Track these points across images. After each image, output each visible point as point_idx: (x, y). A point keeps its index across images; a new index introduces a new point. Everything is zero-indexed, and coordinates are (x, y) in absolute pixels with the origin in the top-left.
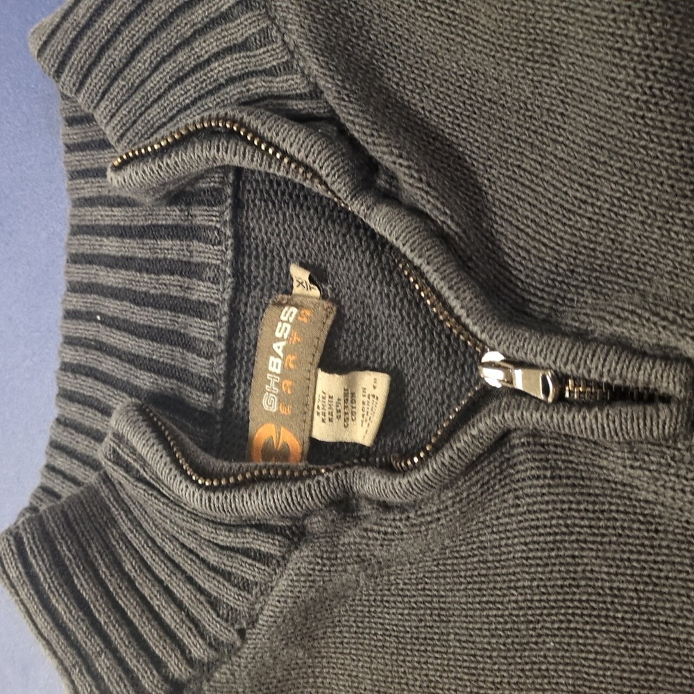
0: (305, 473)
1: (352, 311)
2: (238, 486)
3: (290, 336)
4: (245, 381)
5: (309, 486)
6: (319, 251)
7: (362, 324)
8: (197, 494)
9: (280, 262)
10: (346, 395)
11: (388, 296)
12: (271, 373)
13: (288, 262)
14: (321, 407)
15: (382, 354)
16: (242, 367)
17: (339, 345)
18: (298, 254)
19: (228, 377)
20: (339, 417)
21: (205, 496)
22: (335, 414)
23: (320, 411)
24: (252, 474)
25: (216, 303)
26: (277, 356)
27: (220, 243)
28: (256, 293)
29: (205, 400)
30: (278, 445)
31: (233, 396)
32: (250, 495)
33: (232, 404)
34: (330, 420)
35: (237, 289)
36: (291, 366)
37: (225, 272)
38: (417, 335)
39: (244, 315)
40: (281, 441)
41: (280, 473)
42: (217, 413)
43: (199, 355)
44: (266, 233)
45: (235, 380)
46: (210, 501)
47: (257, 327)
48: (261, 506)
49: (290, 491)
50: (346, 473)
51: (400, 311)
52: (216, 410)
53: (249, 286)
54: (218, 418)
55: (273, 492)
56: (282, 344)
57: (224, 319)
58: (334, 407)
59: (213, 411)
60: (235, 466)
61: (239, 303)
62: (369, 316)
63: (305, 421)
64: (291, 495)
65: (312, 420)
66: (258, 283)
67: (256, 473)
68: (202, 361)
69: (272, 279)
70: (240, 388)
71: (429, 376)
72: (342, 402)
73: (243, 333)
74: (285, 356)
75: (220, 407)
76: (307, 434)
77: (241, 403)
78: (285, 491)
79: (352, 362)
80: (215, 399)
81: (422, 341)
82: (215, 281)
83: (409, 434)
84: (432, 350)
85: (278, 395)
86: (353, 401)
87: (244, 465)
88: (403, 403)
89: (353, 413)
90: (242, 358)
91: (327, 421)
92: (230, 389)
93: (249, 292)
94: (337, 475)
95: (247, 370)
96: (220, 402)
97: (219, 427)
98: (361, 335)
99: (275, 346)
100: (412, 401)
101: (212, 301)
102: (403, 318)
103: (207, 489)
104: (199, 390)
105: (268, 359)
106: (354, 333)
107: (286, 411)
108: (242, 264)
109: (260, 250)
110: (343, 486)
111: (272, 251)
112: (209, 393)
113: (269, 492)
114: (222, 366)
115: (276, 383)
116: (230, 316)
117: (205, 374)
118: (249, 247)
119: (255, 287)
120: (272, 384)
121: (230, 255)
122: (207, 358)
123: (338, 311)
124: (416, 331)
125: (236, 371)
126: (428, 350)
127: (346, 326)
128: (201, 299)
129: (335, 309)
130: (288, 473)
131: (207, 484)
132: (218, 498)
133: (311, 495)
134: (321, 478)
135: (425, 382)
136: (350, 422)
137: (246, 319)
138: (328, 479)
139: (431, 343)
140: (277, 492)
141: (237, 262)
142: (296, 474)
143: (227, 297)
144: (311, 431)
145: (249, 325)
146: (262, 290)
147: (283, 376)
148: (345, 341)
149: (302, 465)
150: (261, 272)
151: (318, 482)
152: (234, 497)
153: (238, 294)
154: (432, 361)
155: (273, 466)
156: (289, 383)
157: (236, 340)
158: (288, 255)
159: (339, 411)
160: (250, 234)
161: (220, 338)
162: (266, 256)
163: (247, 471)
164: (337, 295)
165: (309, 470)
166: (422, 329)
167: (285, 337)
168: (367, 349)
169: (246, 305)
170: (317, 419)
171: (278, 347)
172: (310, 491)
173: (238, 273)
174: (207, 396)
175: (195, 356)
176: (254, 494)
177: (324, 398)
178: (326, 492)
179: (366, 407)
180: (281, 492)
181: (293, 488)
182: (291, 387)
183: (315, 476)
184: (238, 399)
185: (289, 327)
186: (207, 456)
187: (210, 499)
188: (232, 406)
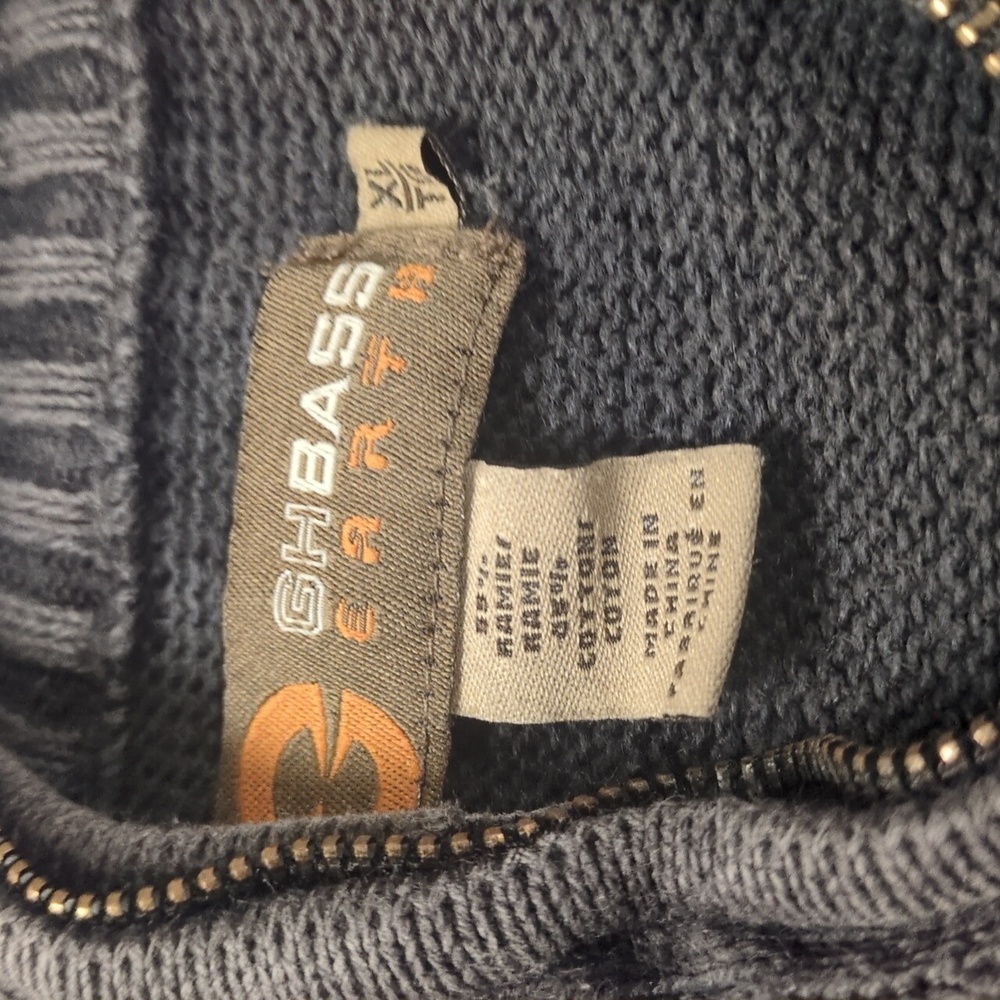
0: (460, 843)
1: (580, 253)
2: (202, 910)
3: (363, 354)
4: (202, 555)
5: (486, 892)
6: (453, 55)
7: (625, 293)
8: (47, 956)
9: (310, 133)
10: (584, 545)
11: (739, 150)
12: (297, 497)
13: (337, 130)
14: (492, 597)
15: (709, 387)
16: (189, 511)
17: (540, 378)
18: (373, 93)
19: (143, 546)
20: (560, 631)
21: (78, 963)
22: (546, 619)
23: (491, 615)
24: (253, 862)
25: (95, 298)
26: (319, 434)
27: (101, 102)
28: (228, 252)
29: (67, 632)
30: (331, 757)
31: (161, 612)
32: (251, 944)
33: (159, 642)
34: (531, 645)
35: (161, 248)
36: (373, 461)
37: (119, 193)
38: (871, 275)
39: (189, 330)
40: (343, 742)
41: (360, 849)
42: (110, 674)
43: (43, 483)
44: (257, 41)
45: (168, 557)
46: (95, 980)
47: (236, 361)
48: (295, 984)
49: (410, 916)
50: (626, 828)
51: (798, 194)
52: (107, 662)
53: (203, 235)
54: (115, 690)
55: (340, 928)
56: (334, 390)
57: (125, 348)
58: (543, 594)
59: (96, 668)
60: (186, 837)
61: (171, 294)
62: (652, 257)
63: (430, 661)
64: (415, 933)
65: (457, 650)
66: (234, 220)
67: (269, 857)
68: (55, 502)
69: (281, 195)
70: (184, 581)
71: (928, 430)
72: (572, 572)
73: (188, 395)
74: (348, 430)
75: (118, 651)
76: (440, 705)
77: (191, 633)
78: (390, 916)
79: (593, 431)
80: (103, 626)
81: (895, 295)
82: (88, 228)
83: (840, 669)
84: (940, 324)
85: (328, 574)
86: (611, 569)
87: (220, 833)
88: (810, 555)
89: (613, 615)
90: (190, 480)
91: (518, 647)
92: (150, 585)
93: (205, 256)
94: (591, 841)
95: (209, 517)
96: (118, 632)
97: (117, 717)
98: (621, 333)
99: (308, 402)
100: (846, 541)
101: (81, 294)
102: (810, 221)
103: (84, 932)
104: (46, 602)
105: (285, 453)
106: (594, 331)
107: (362, 630)
108: (178, 167)
109: (236, 107)
110: (622, 881)
111: (276, 106)
112: (80, 608)
113: (324, 928)
114: (122, 509)
115: (319, 532)
116: (143, 337)
117: (66, 543)
118: (198, 105)
119: (223, 236)
120: (305, 538)
121: (135, 134)
122: (70, 489)
123: (531, 262)
124: (868, 261)
125: (169, 524)
126: (921, 327)
127: (563, 309)
128: (44, 295)
129: (518, 251)
130: (392, 847)
131: (82, 912)
132: (126, 964)
133: (495, 924)
134: (527, 857)
135: (909, 454)
136: (601, 648)
137: (196, 344)
138: (556, 856)
139: (932, 297)
140: (357, 924)
141: (159, 159)
142: (426, 848)
143: (129, 272)
144: (454, 692)
145: (209, 362)
146: (249, 239)
147: (341, 503)
148: (563, 362)
149: (438, 814)
150: (244, 181)
151: (520, 873)
152: (189, 954)
153: (167, 264)
154: (939, 370)
155: (328, 829)
156: (365, 525)
157: (166, 418)
158: (337, 103)
159: (560, 608)
160: (201, 60)
161: (111, 414)
162: (257, 126)
163: (231, 854)
164: (521, 211)
165: (475, 832)
166: (895, 251)
167: (347, 359)
168: (647, 379)
169: (194, 296)
170: (477, 648)
171: (322, 403)
172: (488, 910)
173: (164, 197)
174: (74, 616)
175: (29, 488)
176: (265, 940)
177: (503, 563)
178: (553, 910)
179: (660, 583)
180: (374, 922)
181: (421, 905)
182: (377, 542)
183: (500, 851)
184: (181, 620)
185: (357, 325)
186: (80, 812)
187: (95, 968)
188: (159, 647)
